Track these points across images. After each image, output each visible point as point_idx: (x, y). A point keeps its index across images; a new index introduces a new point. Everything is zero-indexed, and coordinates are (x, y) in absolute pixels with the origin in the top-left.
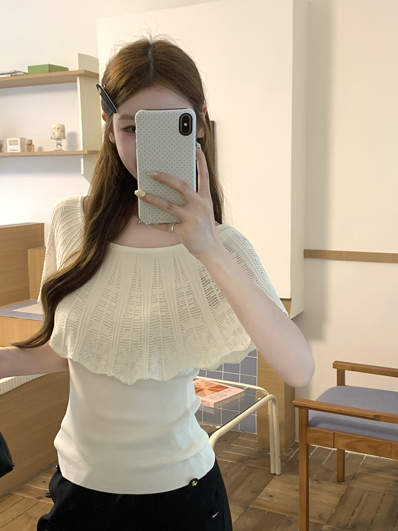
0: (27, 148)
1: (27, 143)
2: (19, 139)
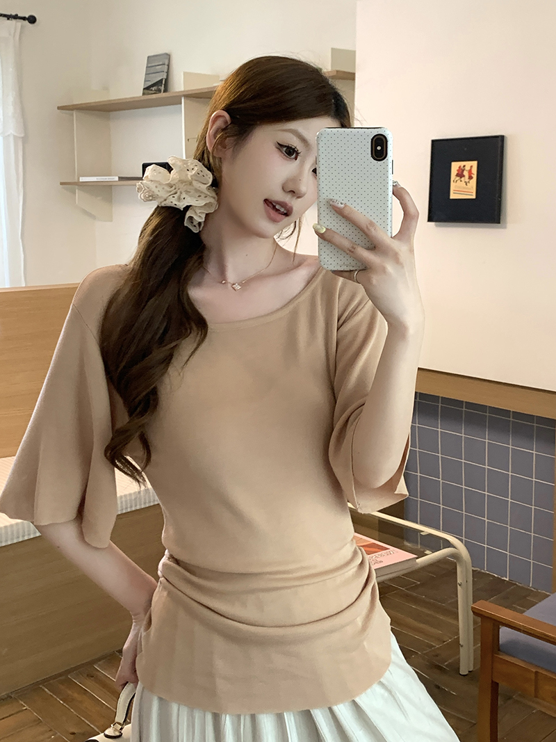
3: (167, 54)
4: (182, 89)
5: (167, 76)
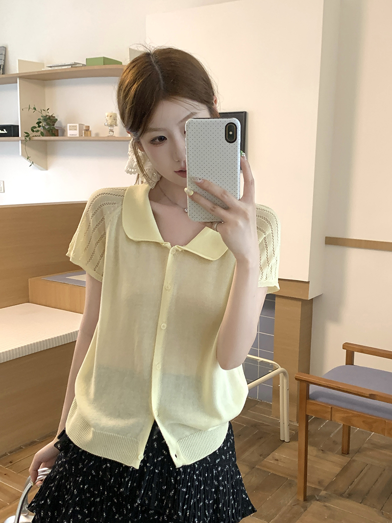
0: (85, 133)
1: (84, 128)
2: (78, 125)
3: (4, 47)
4: (18, 72)
5: (4, 63)
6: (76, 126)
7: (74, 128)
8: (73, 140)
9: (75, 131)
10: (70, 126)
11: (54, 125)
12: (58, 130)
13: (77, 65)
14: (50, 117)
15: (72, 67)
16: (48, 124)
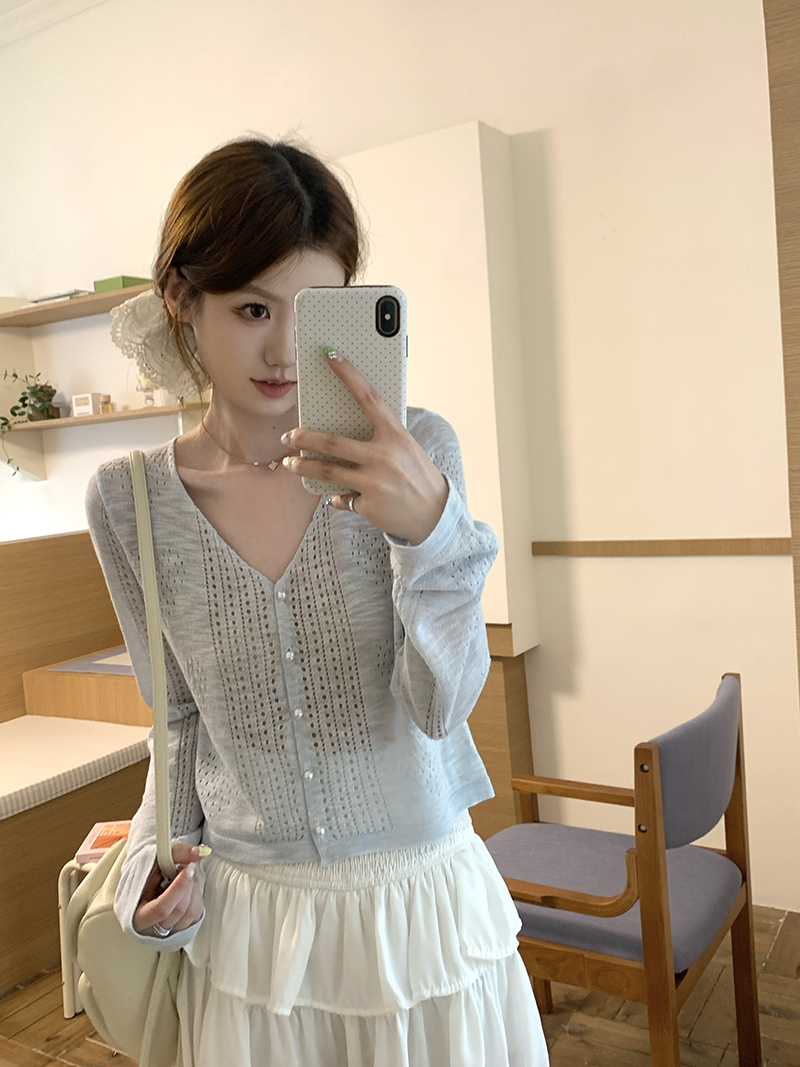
0: (103, 408)
1: (102, 400)
2: (90, 396)
6: (87, 398)
7: (83, 402)
8: (84, 422)
9: (86, 407)
10: (76, 399)
11: (51, 400)
12: (58, 409)
13: (81, 295)
14: (42, 387)
15: (71, 298)
16: (40, 400)
